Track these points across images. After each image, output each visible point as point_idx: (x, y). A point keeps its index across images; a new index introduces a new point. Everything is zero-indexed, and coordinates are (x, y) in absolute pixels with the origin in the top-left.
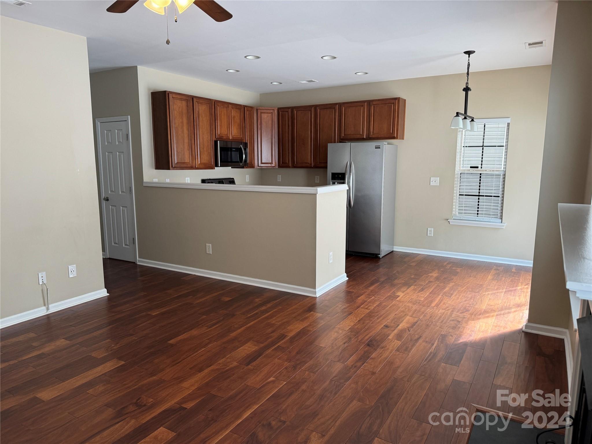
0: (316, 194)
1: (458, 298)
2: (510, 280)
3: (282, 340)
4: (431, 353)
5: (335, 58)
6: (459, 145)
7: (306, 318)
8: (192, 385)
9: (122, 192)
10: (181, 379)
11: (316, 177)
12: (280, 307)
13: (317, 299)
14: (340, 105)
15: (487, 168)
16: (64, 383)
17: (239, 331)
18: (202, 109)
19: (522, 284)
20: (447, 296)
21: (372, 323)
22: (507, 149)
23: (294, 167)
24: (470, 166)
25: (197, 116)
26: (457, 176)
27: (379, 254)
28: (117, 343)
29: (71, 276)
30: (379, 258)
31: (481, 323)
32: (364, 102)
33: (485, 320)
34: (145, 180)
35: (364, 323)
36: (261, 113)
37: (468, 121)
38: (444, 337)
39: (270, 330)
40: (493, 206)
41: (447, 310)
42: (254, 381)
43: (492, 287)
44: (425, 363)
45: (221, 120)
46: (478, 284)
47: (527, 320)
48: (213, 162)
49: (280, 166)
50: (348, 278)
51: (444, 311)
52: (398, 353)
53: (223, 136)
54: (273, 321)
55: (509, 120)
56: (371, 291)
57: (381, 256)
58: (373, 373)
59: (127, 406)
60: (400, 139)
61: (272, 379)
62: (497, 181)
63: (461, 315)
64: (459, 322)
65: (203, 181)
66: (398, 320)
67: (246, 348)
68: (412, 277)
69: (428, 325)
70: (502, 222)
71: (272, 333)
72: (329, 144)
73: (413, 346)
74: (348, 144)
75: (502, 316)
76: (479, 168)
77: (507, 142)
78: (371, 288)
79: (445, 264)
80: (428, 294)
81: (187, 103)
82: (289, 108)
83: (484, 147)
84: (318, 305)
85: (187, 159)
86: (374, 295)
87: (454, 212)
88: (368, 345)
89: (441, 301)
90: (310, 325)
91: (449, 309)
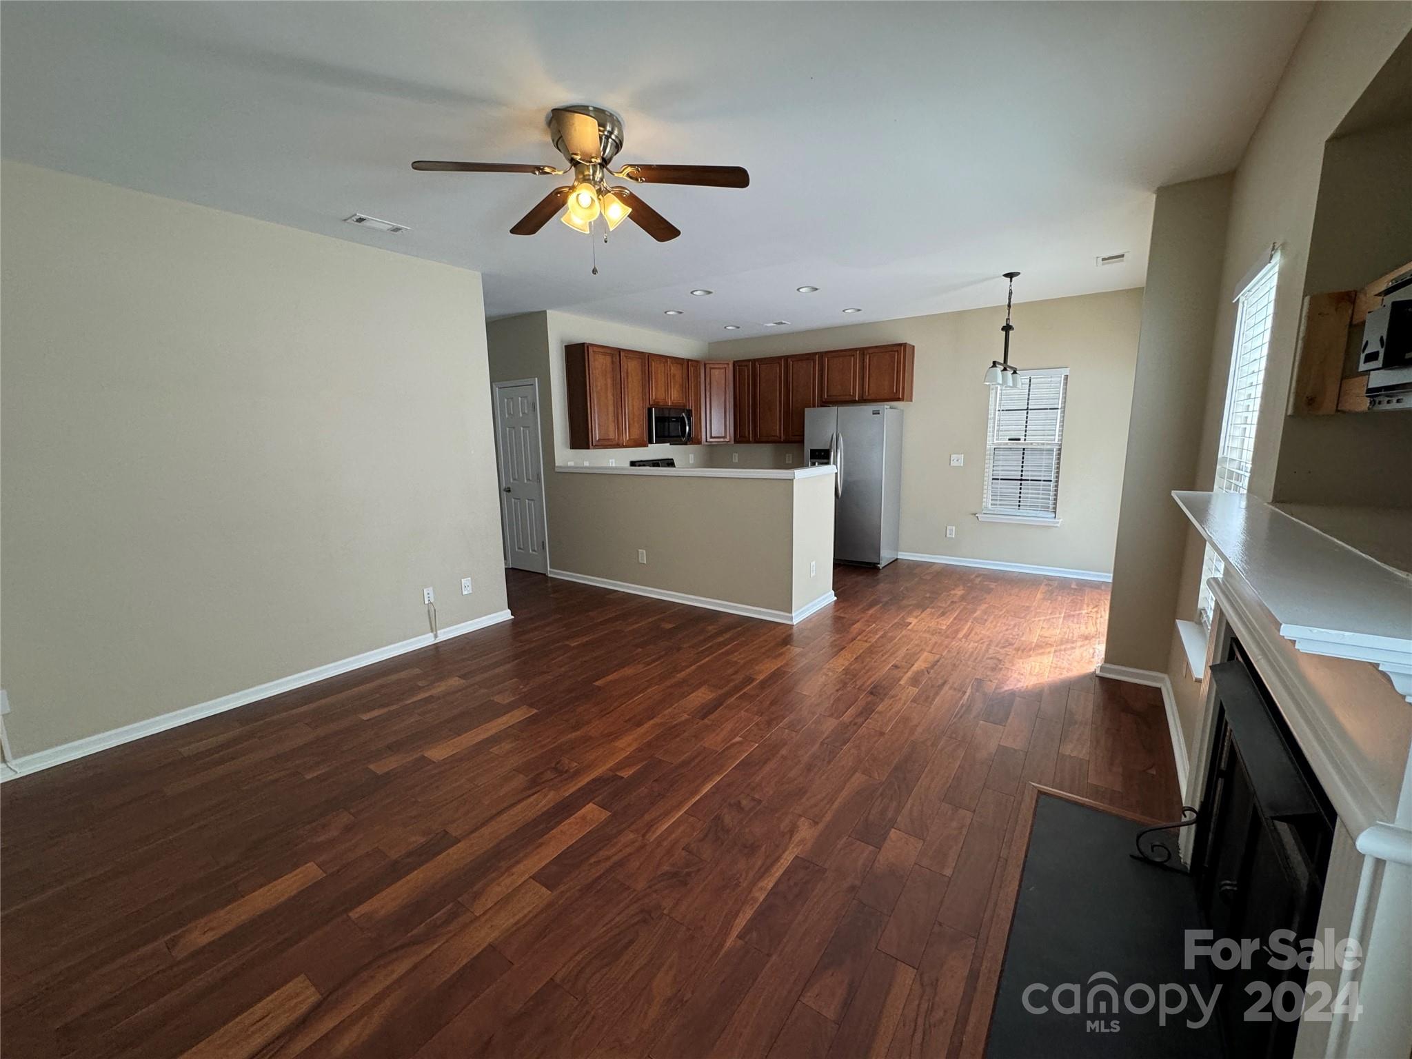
0: (793, 480)
1: (995, 627)
2: (1069, 601)
3: (749, 685)
4: (962, 706)
5: (817, 289)
6: (991, 408)
7: (781, 654)
8: (629, 745)
9: (528, 480)
10: (612, 736)
11: (787, 455)
12: (744, 639)
13: (794, 627)
14: (822, 355)
15: (1034, 440)
16: (460, 738)
17: (688, 670)
18: (632, 366)
19: (1088, 606)
20: (979, 623)
21: (875, 662)
22: (1063, 412)
23: (757, 441)
24: (1008, 437)
25: (625, 375)
26: (989, 452)
27: (879, 564)
28: (527, 684)
29: (465, 593)
30: (879, 569)
31: (1033, 663)
32: (856, 350)
33: (1039, 658)
34: (557, 465)
35: (863, 662)
36: (711, 368)
37: (1009, 373)
38: (980, 682)
39: (730, 671)
40: (1043, 494)
41: (982, 643)
42: (713, 741)
43: (1044, 610)
44: (955, 720)
45: (656, 382)
46: (1024, 606)
47: (1103, 660)
48: (646, 438)
49: (736, 441)
50: (836, 598)
51: (976, 644)
52: (915, 704)
53: (658, 402)
54: (735, 657)
55: (1067, 372)
56: (871, 616)
57: (881, 566)
58: (882, 734)
59: (542, 773)
60: (908, 401)
61: (738, 739)
62: (1048, 459)
63: (1002, 651)
64: (1000, 661)
65: (633, 464)
66: (911, 659)
67: (700, 694)
68: (928, 595)
69: (955, 665)
70: (1055, 517)
71: (734, 674)
72: (806, 409)
73: (937, 694)
74: (833, 410)
75: (1063, 652)
76: (1022, 441)
77: (1064, 402)
78: (871, 612)
79: (973, 577)
80: (951, 620)
81: (612, 358)
82: (749, 361)
83: (1029, 411)
84: (795, 637)
85: (612, 434)
86: (874, 622)
87: (984, 504)
88: (872, 693)
89: (971, 630)
90: (787, 664)
91: (984, 642)
